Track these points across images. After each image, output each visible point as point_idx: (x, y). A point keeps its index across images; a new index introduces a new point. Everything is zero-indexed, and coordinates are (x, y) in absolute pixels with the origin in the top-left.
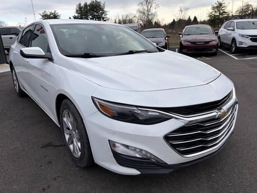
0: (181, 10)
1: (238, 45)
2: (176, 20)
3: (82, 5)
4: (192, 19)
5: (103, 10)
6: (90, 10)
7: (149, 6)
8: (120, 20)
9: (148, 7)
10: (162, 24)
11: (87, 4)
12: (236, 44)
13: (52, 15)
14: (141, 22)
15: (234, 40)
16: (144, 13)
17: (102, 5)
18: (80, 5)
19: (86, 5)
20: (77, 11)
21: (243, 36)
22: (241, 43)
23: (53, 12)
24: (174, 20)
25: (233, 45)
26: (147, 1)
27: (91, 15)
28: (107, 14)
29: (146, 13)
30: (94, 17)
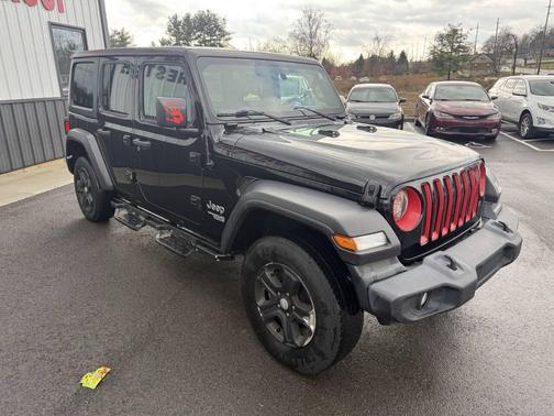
1: (535, 124)
2: (366, 57)
3: (180, 19)
4: (397, 55)
5: (220, 30)
6: (195, 28)
7: (314, 28)
9: (311, 28)
10: (338, 62)
12: (531, 122)
13: (116, 37)
15: (526, 113)
17: (220, 20)
18: (175, 18)
19: (187, 18)
20: (169, 30)
21: (545, 108)
22: (542, 120)
23: (119, 30)
25: (525, 123)
26: (310, 17)
27: (197, 39)
28: (229, 39)
29: (308, 39)
30: (203, 43)
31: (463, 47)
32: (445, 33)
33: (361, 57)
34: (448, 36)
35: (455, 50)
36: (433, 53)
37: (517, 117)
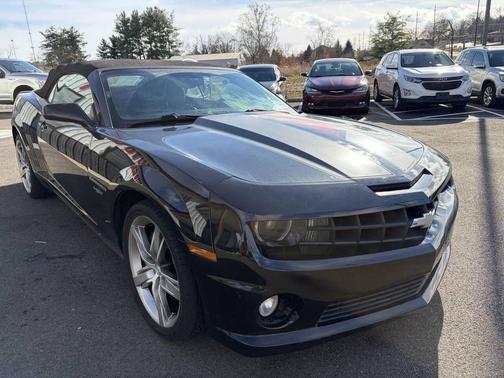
0: (321, 29)
1: (403, 96)
2: (313, 48)
3: (129, 15)
4: (343, 45)
5: (169, 26)
6: (144, 24)
7: (261, 21)
8: (204, 47)
9: (258, 22)
10: (287, 53)
11: (137, 14)
12: (399, 94)
13: (66, 35)
14: (246, 51)
15: (396, 85)
16: (251, 33)
17: (168, 16)
18: (123, 15)
19: (135, 17)
20: (118, 27)
21: (410, 79)
22: (408, 92)
23: (68, 28)
24: (309, 47)
26: (256, 11)
27: (146, 35)
28: (177, 34)
29: (256, 32)
30: (152, 39)
31: (404, 34)
32: (385, 21)
34: (388, 24)
35: (395, 37)
36: (375, 41)
37: (391, 91)
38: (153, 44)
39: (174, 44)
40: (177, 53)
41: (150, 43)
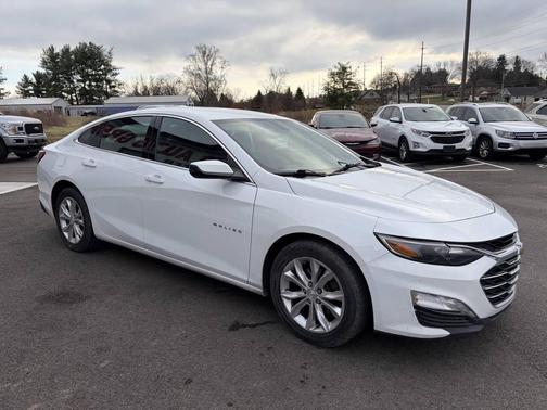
0: (273, 75)
1: (412, 148)
2: (264, 93)
3: (58, 50)
4: (294, 91)
5: (107, 65)
6: (76, 61)
7: (209, 63)
8: (145, 88)
9: (206, 64)
10: (237, 98)
11: (68, 49)
12: (408, 147)
14: (194, 94)
15: (403, 139)
16: (199, 76)
17: (105, 53)
18: (52, 49)
19: (66, 51)
20: (44, 63)
21: (419, 133)
22: (417, 144)
25: (403, 147)
26: (204, 53)
27: (79, 73)
28: (116, 74)
29: (204, 75)
30: (85, 77)
31: (354, 84)
32: (336, 70)
33: (259, 93)
34: (339, 73)
35: (346, 87)
36: (327, 89)
37: (395, 143)
38: (87, 83)
39: (113, 84)
40: (115, 94)
41: (84, 81)
